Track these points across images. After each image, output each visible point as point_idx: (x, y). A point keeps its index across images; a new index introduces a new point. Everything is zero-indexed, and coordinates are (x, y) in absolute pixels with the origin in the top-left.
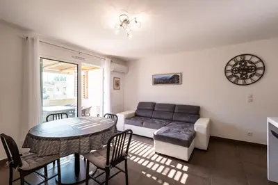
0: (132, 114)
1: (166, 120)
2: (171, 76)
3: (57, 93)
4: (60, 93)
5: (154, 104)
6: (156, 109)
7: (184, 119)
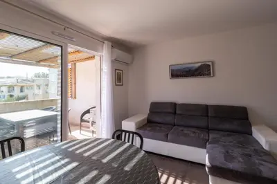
0: (143, 120)
1: (198, 128)
2: (197, 65)
3: (36, 91)
4: (41, 92)
5: (174, 105)
6: (178, 112)
7: (227, 126)
